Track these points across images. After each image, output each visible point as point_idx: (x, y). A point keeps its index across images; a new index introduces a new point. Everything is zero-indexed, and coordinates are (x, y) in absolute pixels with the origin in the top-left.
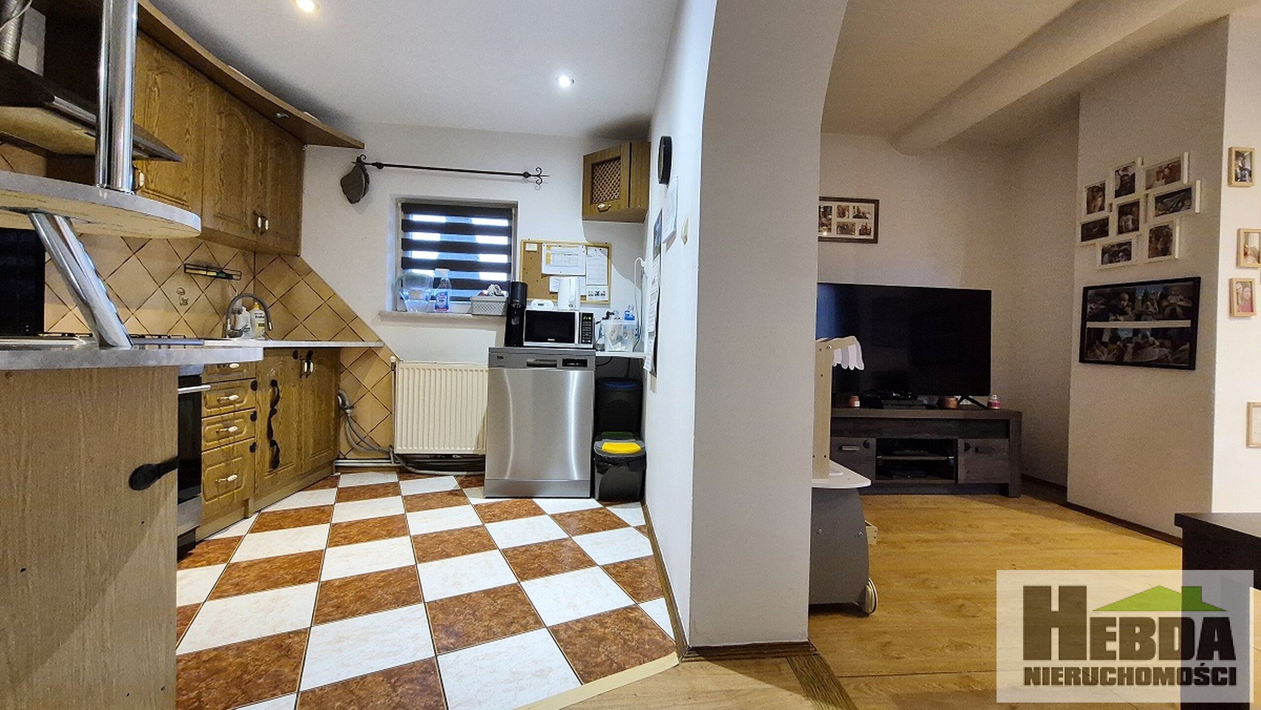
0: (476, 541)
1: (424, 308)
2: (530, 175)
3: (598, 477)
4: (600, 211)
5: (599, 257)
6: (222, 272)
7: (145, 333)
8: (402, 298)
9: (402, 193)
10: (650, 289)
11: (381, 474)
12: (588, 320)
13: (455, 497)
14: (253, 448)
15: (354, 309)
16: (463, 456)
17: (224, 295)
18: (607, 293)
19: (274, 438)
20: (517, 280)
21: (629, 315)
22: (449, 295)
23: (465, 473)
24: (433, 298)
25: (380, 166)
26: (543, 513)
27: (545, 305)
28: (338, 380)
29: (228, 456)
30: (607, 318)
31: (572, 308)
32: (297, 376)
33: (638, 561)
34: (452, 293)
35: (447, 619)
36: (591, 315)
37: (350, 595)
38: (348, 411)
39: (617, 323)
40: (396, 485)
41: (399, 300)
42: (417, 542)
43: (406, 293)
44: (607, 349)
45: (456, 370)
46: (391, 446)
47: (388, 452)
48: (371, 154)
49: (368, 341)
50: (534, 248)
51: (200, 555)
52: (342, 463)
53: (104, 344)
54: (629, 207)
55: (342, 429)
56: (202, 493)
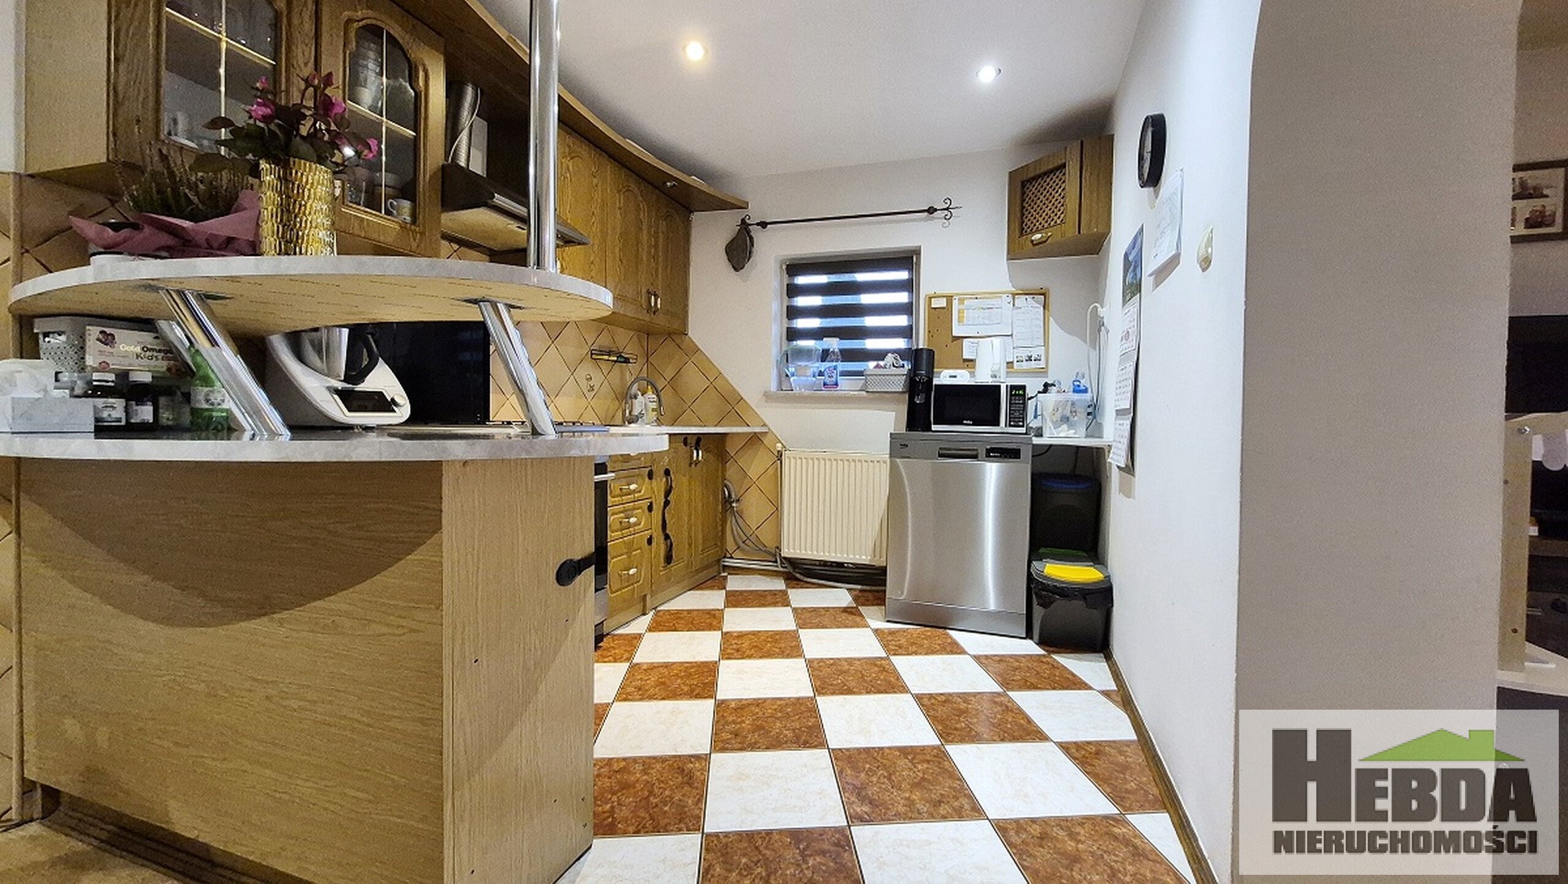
0: (882, 677)
1: (811, 387)
2: (936, 210)
3: (1038, 612)
4: (1034, 245)
5: (1031, 308)
6: (621, 356)
7: (562, 420)
8: (787, 376)
9: (786, 253)
10: (1114, 348)
11: (768, 579)
12: (1019, 395)
13: (849, 617)
14: (650, 541)
15: (739, 391)
16: (857, 566)
17: (622, 378)
18: (1043, 358)
19: (668, 532)
20: (921, 347)
21: (1079, 386)
22: (840, 369)
23: (859, 587)
24: (821, 374)
25: (763, 225)
26: (963, 652)
27: (958, 377)
28: (724, 470)
29: (630, 547)
30: (1045, 391)
31: (995, 379)
32: (688, 464)
33: (1113, 744)
34: (843, 366)
35: (857, 777)
36: (1023, 388)
37: (748, 722)
38: (734, 505)
39: (1061, 397)
40: (784, 593)
41: (784, 378)
42: (814, 667)
43: (792, 369)
44: (1046, 433)
45: (854, 461)
46: (778, 548)
47: (774, 554)
48: (755, 214)
49: (753, 426)
50: (942, 303)
51: (607, 649)
52: (729, 562)
53: (535, 433)
54: (1079, 232)
55: (729, 522)
56: (608, 586)
